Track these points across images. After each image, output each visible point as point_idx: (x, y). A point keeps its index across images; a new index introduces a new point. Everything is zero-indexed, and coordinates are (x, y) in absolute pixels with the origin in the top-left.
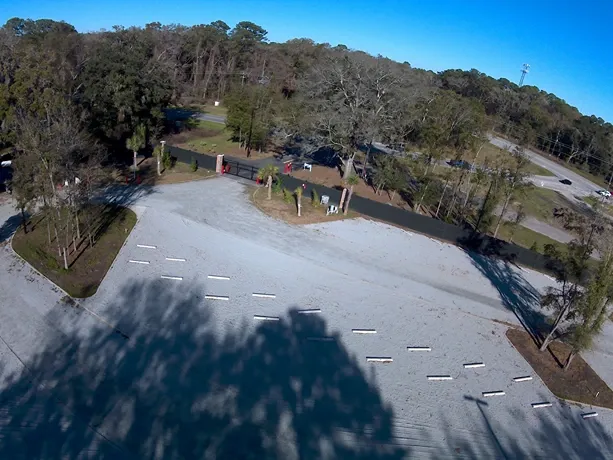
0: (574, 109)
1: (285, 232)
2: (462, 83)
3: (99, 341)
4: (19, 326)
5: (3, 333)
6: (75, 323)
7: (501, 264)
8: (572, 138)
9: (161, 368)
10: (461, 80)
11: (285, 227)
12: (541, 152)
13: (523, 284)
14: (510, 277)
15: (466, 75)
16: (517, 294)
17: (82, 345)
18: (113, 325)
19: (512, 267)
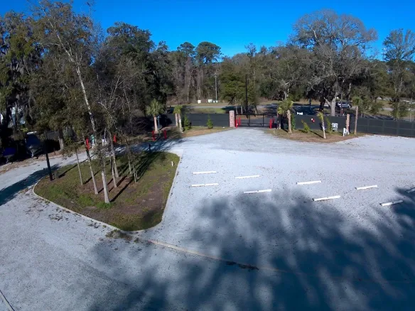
3: (204, 280)
4: (34, 277)
5: (6, 287)
6: (143, 261)
9: (349, 291)
17: (172, 293)
18: (215, 252)
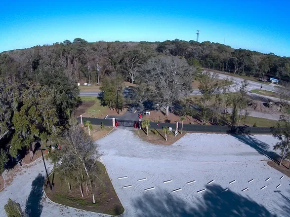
0: (229, 47)
1: (169, 150)
2: (173, 47)
7: (247, 136)
8: (234, 62)
10: (172, 46)
11: (167, 148)
12: (220, 72)
13: (259, 142)
14: (254, 141)
15: (173, 42)
16: (260, 147)
19: (251, 136)
